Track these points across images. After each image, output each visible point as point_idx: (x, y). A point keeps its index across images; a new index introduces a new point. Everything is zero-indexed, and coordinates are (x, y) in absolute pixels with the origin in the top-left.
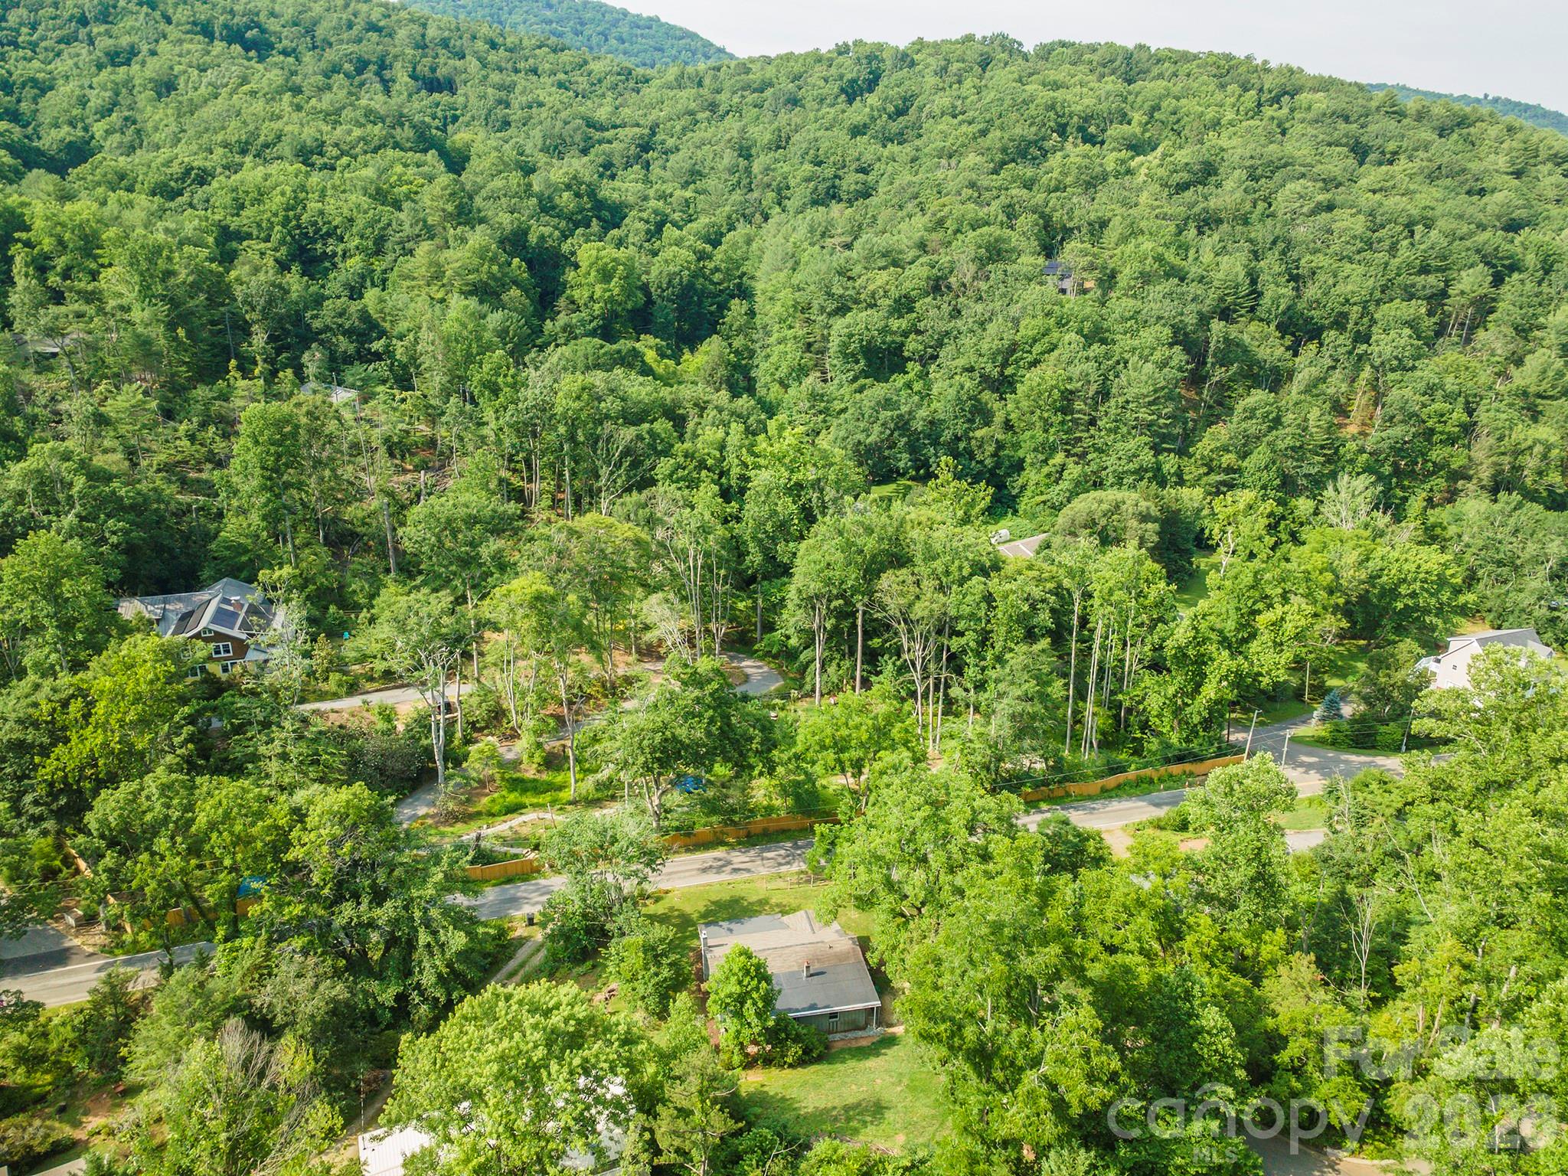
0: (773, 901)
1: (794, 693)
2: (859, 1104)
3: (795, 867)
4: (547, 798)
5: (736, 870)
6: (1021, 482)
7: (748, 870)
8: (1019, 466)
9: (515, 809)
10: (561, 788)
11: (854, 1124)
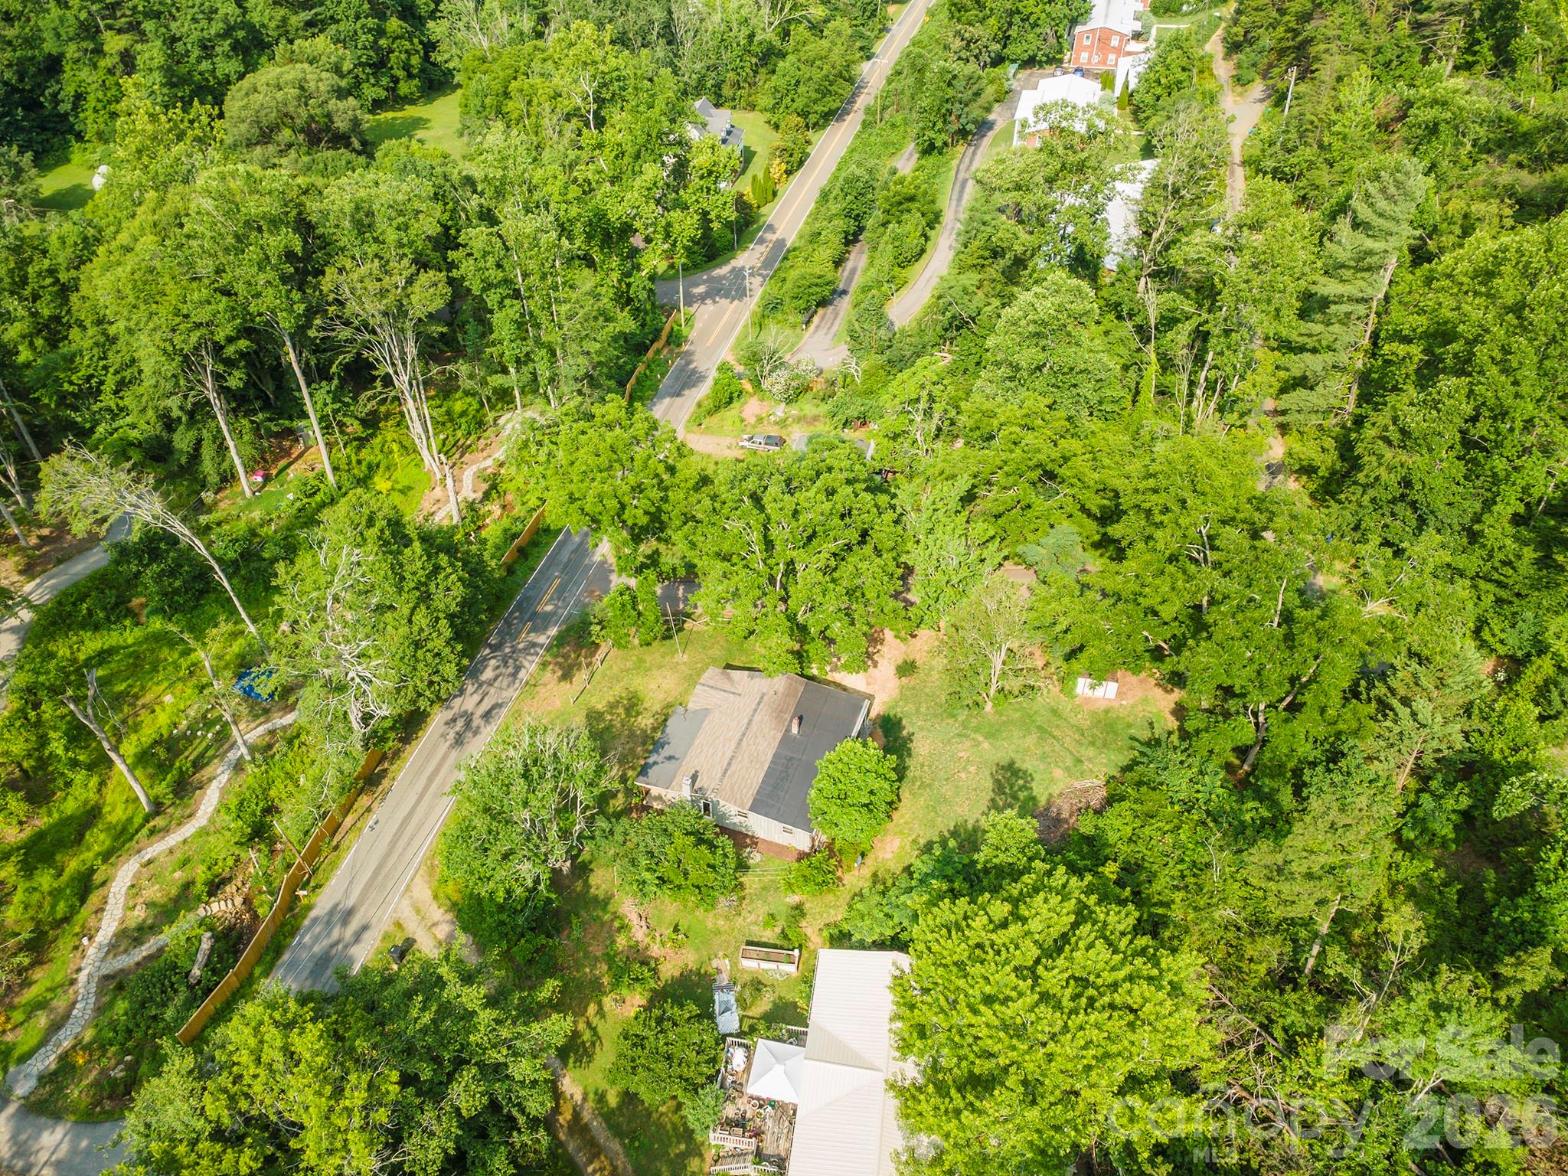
0: (600, 707)
1: (208, 496)
2: (998, 781)
3: (530, 666)
4: (98, 839)
5: (487, 716)
6: (70, 90)
7: (497, 706)
8: (53, 66)
9: (85, 886)
10: (92, 815)
11: (1022, 795)
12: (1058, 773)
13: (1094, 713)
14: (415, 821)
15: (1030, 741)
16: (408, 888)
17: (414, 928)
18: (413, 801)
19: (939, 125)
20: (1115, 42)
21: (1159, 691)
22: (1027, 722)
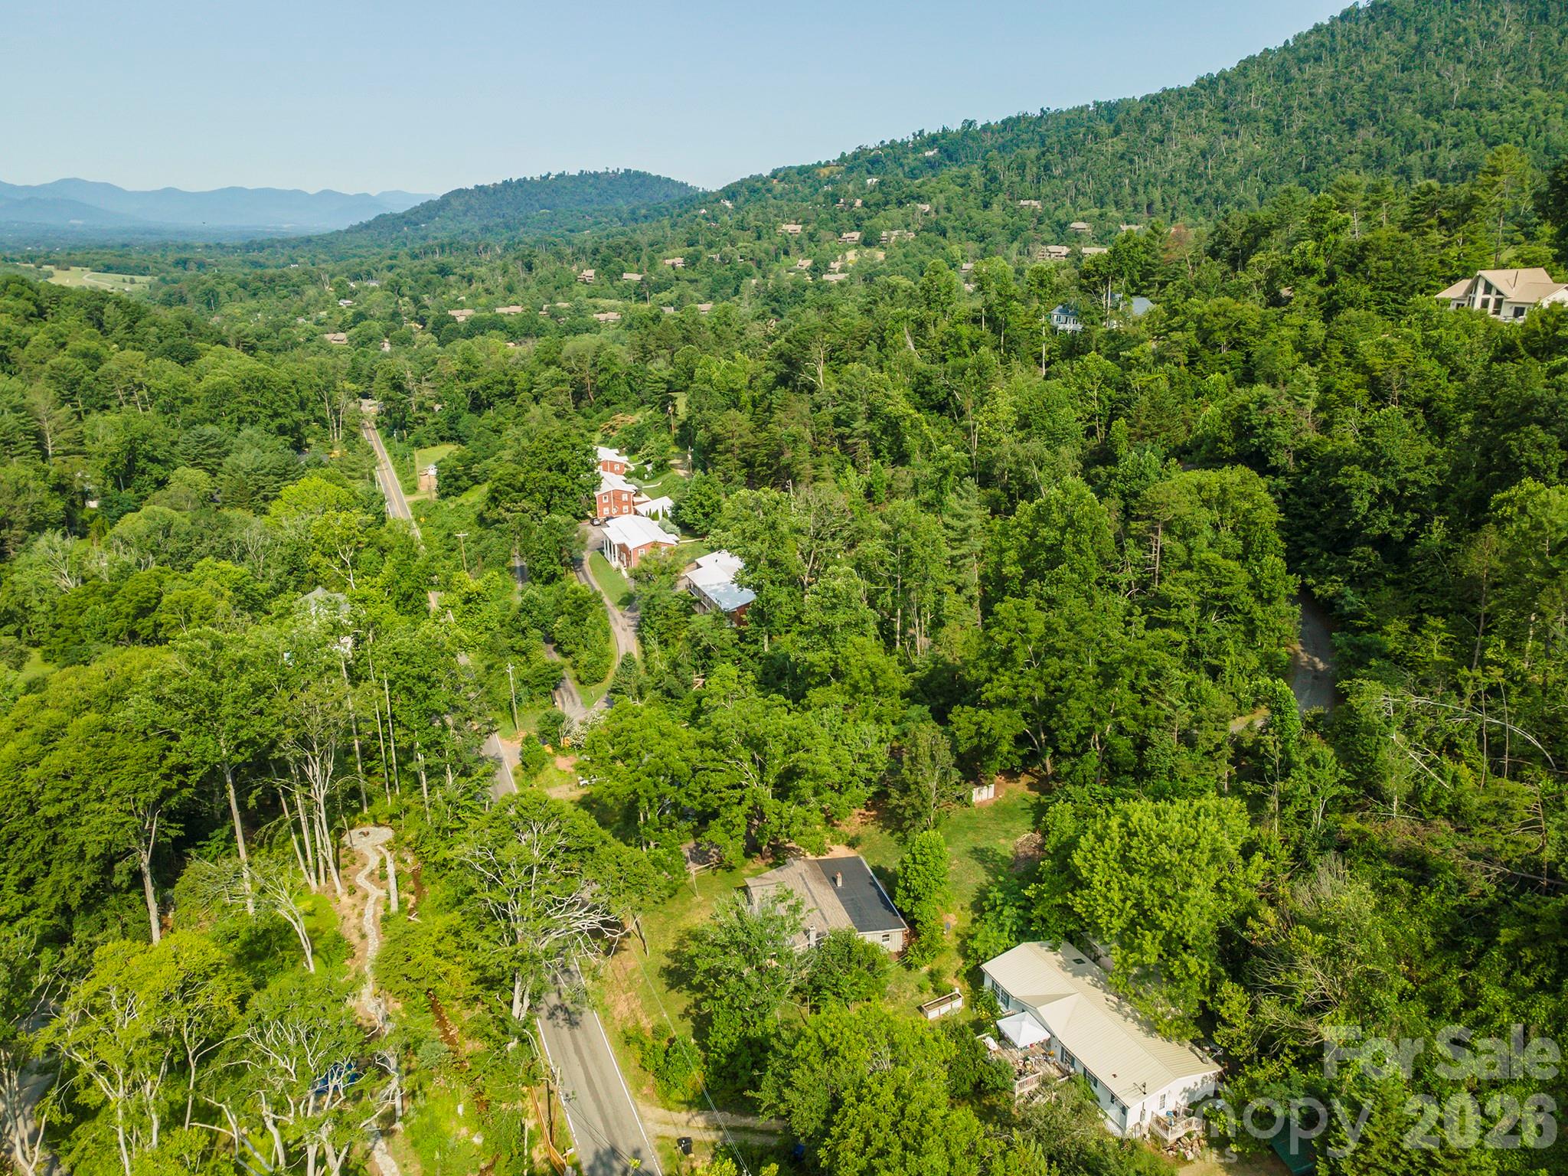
2: (977, 859)
12: (1002, 841)
13: (990, 808)
14: (596, 1078)
15: (971, 835)
16: (642, 1118)
17: (675, 1133)
18: (580, 1070)
19: (556, 560)
20: (625, 497)
21: (1012, 785)
22: (958, 828)
